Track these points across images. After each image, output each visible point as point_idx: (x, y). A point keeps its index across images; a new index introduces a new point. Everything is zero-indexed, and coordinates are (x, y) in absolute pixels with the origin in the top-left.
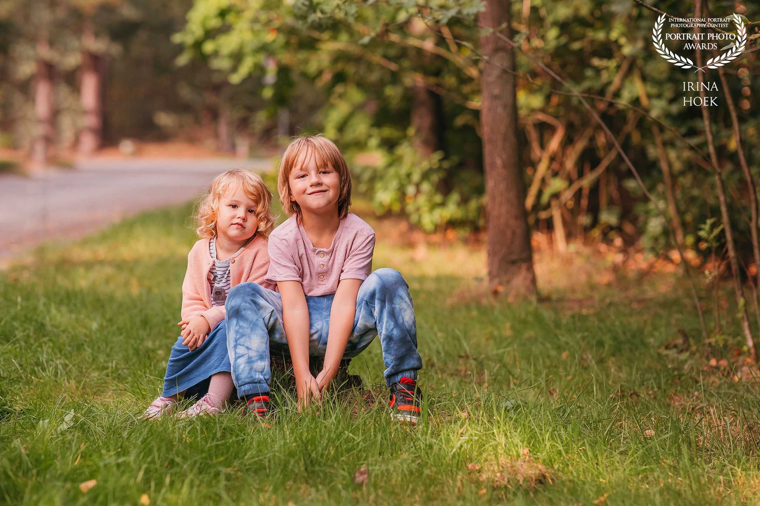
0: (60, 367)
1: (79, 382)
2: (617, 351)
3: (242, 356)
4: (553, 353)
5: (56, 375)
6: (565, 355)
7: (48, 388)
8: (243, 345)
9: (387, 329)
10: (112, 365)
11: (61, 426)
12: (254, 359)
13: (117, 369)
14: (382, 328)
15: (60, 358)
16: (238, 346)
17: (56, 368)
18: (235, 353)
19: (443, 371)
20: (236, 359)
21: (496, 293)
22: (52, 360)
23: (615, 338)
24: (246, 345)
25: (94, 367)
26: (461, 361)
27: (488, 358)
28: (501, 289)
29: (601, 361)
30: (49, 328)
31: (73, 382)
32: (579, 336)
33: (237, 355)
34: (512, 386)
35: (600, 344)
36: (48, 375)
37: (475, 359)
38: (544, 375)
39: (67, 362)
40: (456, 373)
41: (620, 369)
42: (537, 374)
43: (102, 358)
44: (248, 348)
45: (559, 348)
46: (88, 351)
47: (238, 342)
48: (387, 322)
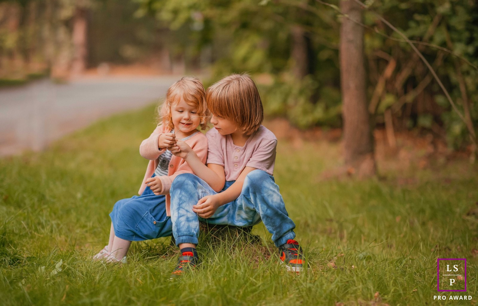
0: (55, 226)
1: (67, 237)
2: (433, 217)
3: (183, 216)
4: (390, 217)
5: (52, 232)
6: (398, 219)
7: (46, 241)
8: (184, 209)
9: (263, 211)
10: (90, 224)
11: (53, 271)
12: (190, 219)
13: (93, 227)
14: (259, 210)
15: (54, 220)
16: (181, 209)
17: (52, 227)
18: (178, 213)
19: (316, 230)
20: (179, 217)
21: (349, 174)
22: (49, 221)
23: (432, 208)
24: (186, 208)
25: (78, 225)
26: (328, 223)
27: (346, 221)
28: (353, 171)
29: (424, 224)
30: (48, 197)
31: (63, 237)
32: (408, 206)
33: (180, 215)
34: (363, 241)
35: (422, 211)
36: (46, 231)
37: (337, 222)
38: (384, 234)
39: (59, 222)
40: (324, 232)
41: (436, 229)
42: (380, 233)
43: (83, 220)
44: (187, 211)
45: (394, 214)
46: (73, 214)
47: (181, 206)
48: (261, 206)
